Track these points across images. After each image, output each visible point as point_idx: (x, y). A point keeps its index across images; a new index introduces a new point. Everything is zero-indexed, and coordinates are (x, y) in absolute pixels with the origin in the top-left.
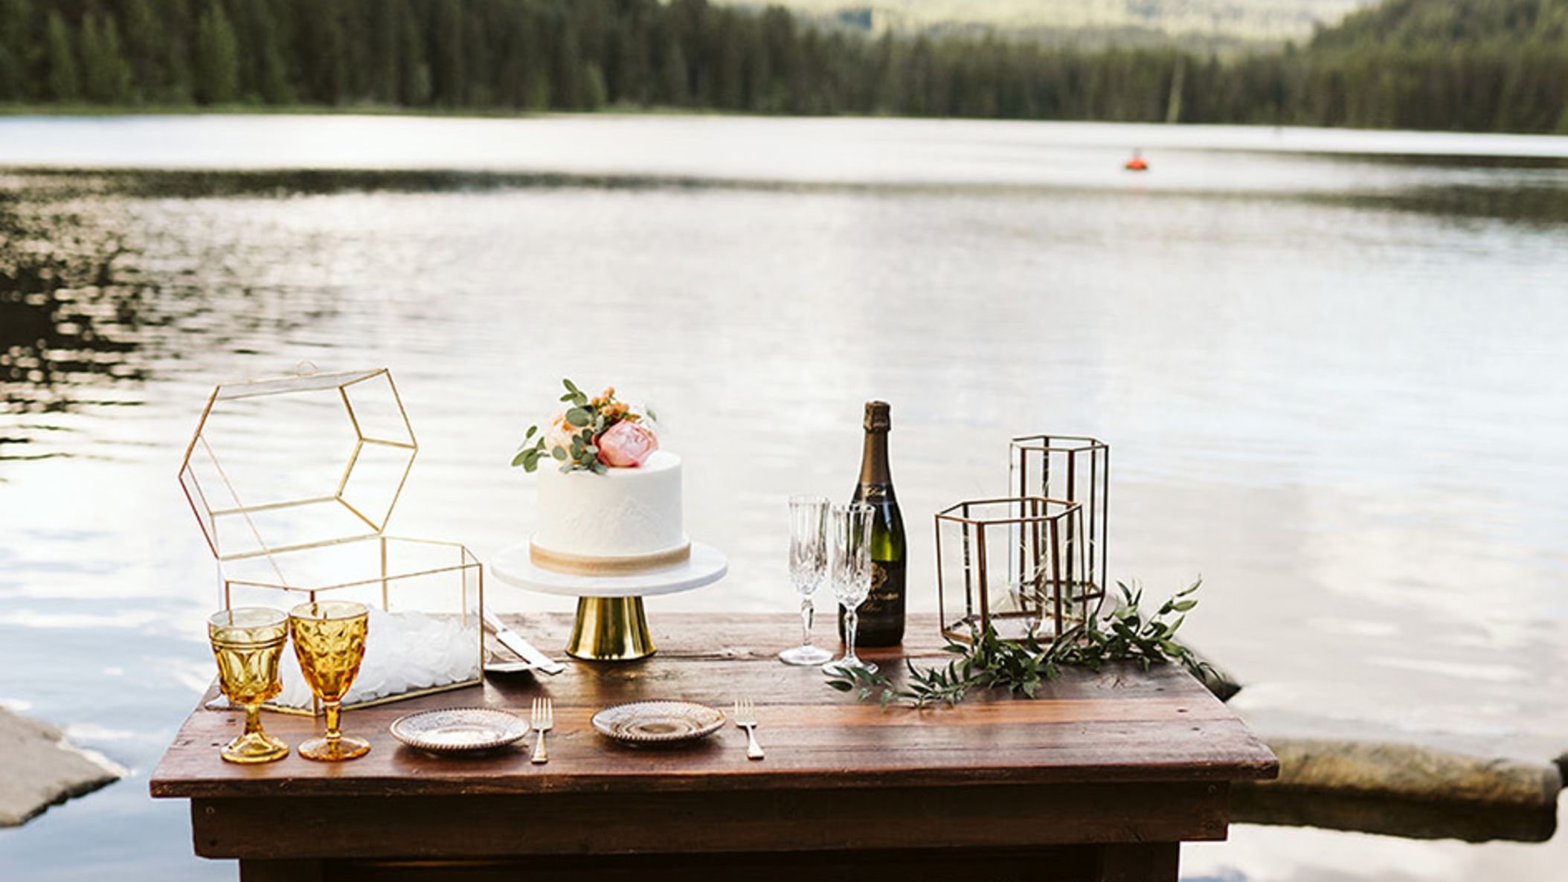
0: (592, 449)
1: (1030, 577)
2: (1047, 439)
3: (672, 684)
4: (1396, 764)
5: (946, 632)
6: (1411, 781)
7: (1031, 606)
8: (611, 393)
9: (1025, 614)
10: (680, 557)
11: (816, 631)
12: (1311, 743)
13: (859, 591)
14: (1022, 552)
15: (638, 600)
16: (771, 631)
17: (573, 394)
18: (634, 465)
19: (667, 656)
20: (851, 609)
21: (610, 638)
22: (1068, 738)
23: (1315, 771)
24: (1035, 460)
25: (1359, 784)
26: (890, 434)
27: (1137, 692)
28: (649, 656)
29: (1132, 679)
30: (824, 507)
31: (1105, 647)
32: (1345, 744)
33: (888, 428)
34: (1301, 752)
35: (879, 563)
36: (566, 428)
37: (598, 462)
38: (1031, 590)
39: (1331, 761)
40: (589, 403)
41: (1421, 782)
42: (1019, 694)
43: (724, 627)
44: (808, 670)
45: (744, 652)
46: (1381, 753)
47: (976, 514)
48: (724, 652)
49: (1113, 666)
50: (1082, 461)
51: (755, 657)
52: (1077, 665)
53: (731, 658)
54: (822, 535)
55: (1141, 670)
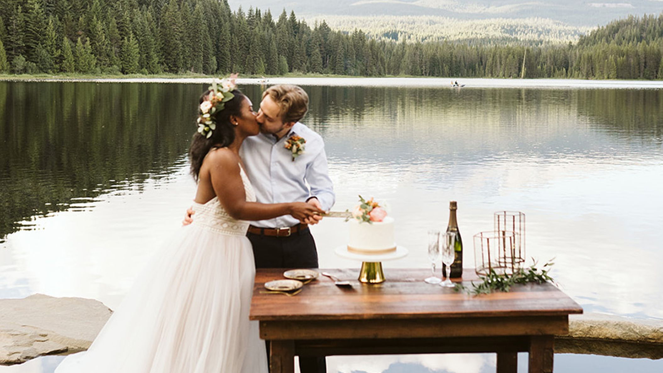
0: (368, 216)
1: (502, 255)
2: (505, 212)
3: (394, 289)
4: (624, 330)
5: (477, 273)
6: (630, 336)
7: (503, 265)
8: (373, 198)
9: (501, 267)
10: (394, 249)
11: (436, 273)
12: (593, 322)
13: (450, 260)
14: (499, 247)
15: (380, 263)
16: (420, 273)
17: (362, 200)
18: (380, 221)
19: (390, 281)
20: (448, 266)
21: (371, 276)
22: (519, 303)
23: (594, 332)
24: (502, 219)
25: (611, 337)
26: (457, 211)
27: (538, 290)
28: (384, 281)
29: (536, 287)
30: (439, 234)
31: (527, 277)
32: (605, 322)
33: (456, 209)
34: (589, 325)
35: (456, 251)
36: (360, 210)
37: (369, 220)
38: (502, 260)
39: (600, 328)
40: (366, 202)
41: (634, 336)
42: (503, 290)
43: (405, 272)
44: (433, 285)
45: (413, 279)
46: (618, 325)
47: (485, 236)
48: (407, 279)
49: (529, 283)
50: (517, 218)
51: (417, 281)
52: (519, 283)
53: (410, 281)
54: (438, 242)
55: (538, 284)
